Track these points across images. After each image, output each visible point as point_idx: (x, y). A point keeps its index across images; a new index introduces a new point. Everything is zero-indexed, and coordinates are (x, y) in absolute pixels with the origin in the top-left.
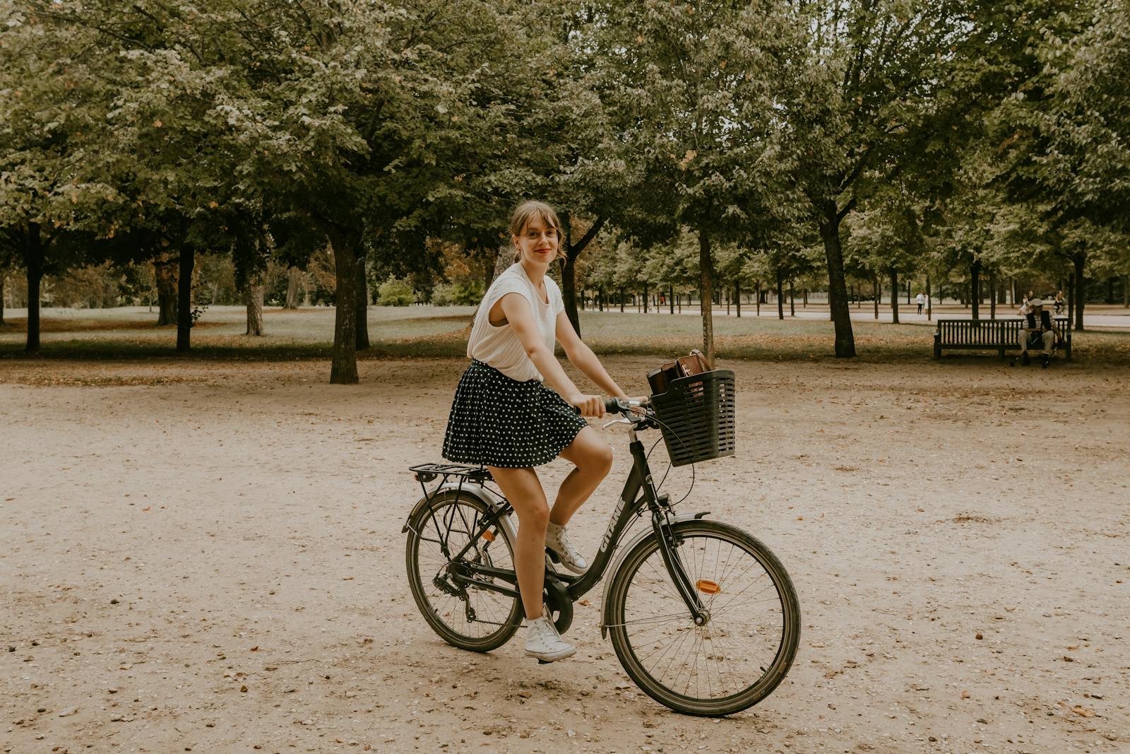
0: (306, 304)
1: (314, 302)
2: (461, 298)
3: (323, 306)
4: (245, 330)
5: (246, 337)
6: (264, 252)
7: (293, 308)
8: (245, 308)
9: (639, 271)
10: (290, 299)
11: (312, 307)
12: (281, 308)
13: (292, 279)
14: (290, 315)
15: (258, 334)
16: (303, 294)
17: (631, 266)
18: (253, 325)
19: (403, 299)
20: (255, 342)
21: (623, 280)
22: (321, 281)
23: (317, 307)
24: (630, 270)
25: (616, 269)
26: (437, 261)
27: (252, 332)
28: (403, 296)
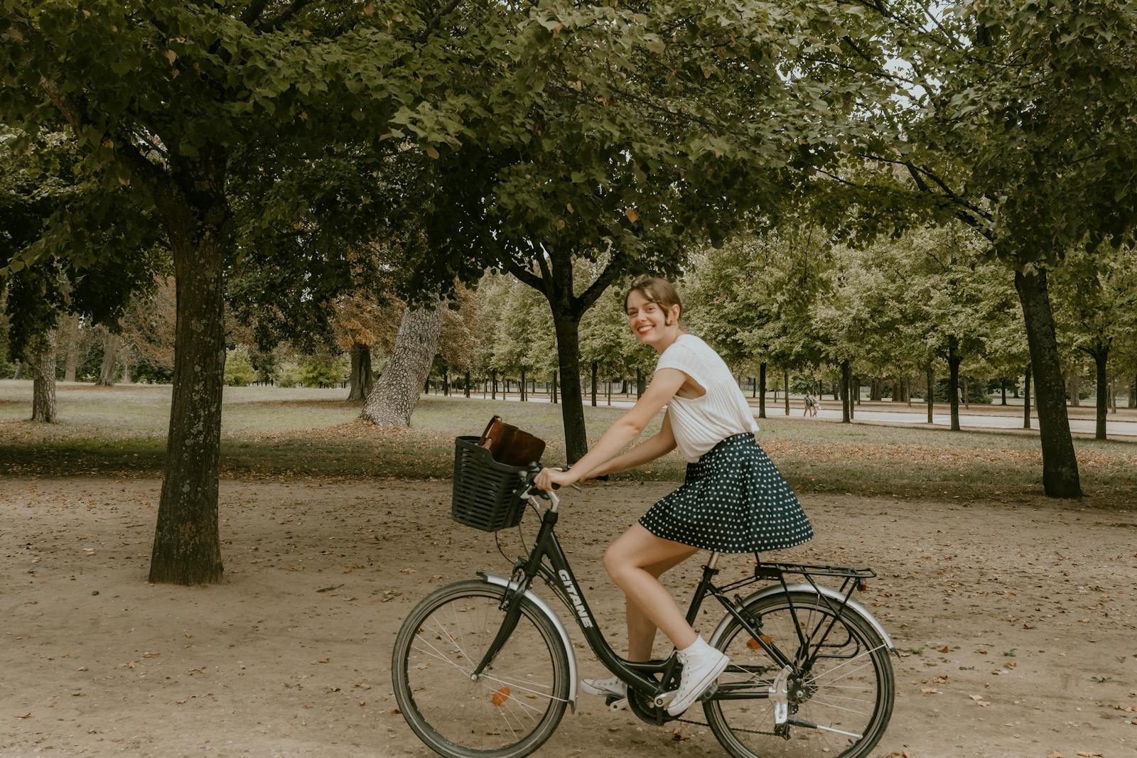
0: (126, 381)
1: (135, 379)
2: (309, 379)
3: (145, 384)
4: (29, 415)
5: (29, 425)
6: (53, 300)
7: (108, 385)
8: (31, 383)
9: (521, 354)
10: (105, 375)
11: (132, 384)
12: (93, 384)
13: (107, 351)
14: (103, 394)
15: (48, 420)
16: (122, 369)
17: (512, 348)
18: (42, 407)
19: (241, 378)
20: (40, 432)
21: (502, 363)
22: (144, 355)
23: (139, 384)
24: (511, 352)
25: (494, 351)
26: (325, 322)
27: (40, 417)
28: (240, 375)
